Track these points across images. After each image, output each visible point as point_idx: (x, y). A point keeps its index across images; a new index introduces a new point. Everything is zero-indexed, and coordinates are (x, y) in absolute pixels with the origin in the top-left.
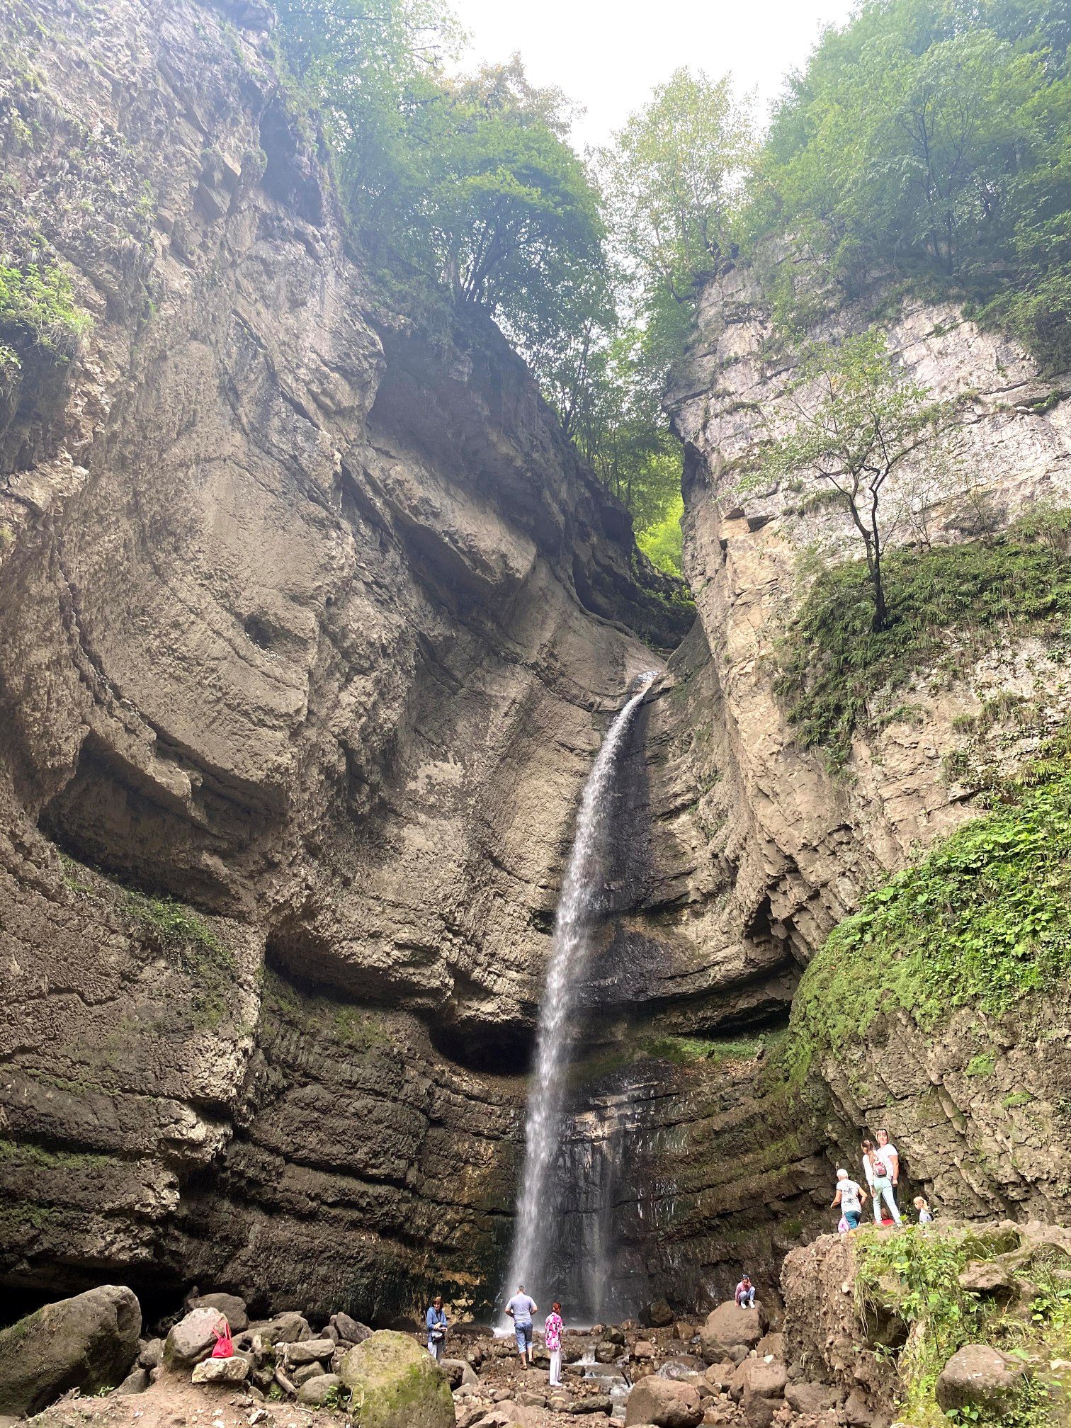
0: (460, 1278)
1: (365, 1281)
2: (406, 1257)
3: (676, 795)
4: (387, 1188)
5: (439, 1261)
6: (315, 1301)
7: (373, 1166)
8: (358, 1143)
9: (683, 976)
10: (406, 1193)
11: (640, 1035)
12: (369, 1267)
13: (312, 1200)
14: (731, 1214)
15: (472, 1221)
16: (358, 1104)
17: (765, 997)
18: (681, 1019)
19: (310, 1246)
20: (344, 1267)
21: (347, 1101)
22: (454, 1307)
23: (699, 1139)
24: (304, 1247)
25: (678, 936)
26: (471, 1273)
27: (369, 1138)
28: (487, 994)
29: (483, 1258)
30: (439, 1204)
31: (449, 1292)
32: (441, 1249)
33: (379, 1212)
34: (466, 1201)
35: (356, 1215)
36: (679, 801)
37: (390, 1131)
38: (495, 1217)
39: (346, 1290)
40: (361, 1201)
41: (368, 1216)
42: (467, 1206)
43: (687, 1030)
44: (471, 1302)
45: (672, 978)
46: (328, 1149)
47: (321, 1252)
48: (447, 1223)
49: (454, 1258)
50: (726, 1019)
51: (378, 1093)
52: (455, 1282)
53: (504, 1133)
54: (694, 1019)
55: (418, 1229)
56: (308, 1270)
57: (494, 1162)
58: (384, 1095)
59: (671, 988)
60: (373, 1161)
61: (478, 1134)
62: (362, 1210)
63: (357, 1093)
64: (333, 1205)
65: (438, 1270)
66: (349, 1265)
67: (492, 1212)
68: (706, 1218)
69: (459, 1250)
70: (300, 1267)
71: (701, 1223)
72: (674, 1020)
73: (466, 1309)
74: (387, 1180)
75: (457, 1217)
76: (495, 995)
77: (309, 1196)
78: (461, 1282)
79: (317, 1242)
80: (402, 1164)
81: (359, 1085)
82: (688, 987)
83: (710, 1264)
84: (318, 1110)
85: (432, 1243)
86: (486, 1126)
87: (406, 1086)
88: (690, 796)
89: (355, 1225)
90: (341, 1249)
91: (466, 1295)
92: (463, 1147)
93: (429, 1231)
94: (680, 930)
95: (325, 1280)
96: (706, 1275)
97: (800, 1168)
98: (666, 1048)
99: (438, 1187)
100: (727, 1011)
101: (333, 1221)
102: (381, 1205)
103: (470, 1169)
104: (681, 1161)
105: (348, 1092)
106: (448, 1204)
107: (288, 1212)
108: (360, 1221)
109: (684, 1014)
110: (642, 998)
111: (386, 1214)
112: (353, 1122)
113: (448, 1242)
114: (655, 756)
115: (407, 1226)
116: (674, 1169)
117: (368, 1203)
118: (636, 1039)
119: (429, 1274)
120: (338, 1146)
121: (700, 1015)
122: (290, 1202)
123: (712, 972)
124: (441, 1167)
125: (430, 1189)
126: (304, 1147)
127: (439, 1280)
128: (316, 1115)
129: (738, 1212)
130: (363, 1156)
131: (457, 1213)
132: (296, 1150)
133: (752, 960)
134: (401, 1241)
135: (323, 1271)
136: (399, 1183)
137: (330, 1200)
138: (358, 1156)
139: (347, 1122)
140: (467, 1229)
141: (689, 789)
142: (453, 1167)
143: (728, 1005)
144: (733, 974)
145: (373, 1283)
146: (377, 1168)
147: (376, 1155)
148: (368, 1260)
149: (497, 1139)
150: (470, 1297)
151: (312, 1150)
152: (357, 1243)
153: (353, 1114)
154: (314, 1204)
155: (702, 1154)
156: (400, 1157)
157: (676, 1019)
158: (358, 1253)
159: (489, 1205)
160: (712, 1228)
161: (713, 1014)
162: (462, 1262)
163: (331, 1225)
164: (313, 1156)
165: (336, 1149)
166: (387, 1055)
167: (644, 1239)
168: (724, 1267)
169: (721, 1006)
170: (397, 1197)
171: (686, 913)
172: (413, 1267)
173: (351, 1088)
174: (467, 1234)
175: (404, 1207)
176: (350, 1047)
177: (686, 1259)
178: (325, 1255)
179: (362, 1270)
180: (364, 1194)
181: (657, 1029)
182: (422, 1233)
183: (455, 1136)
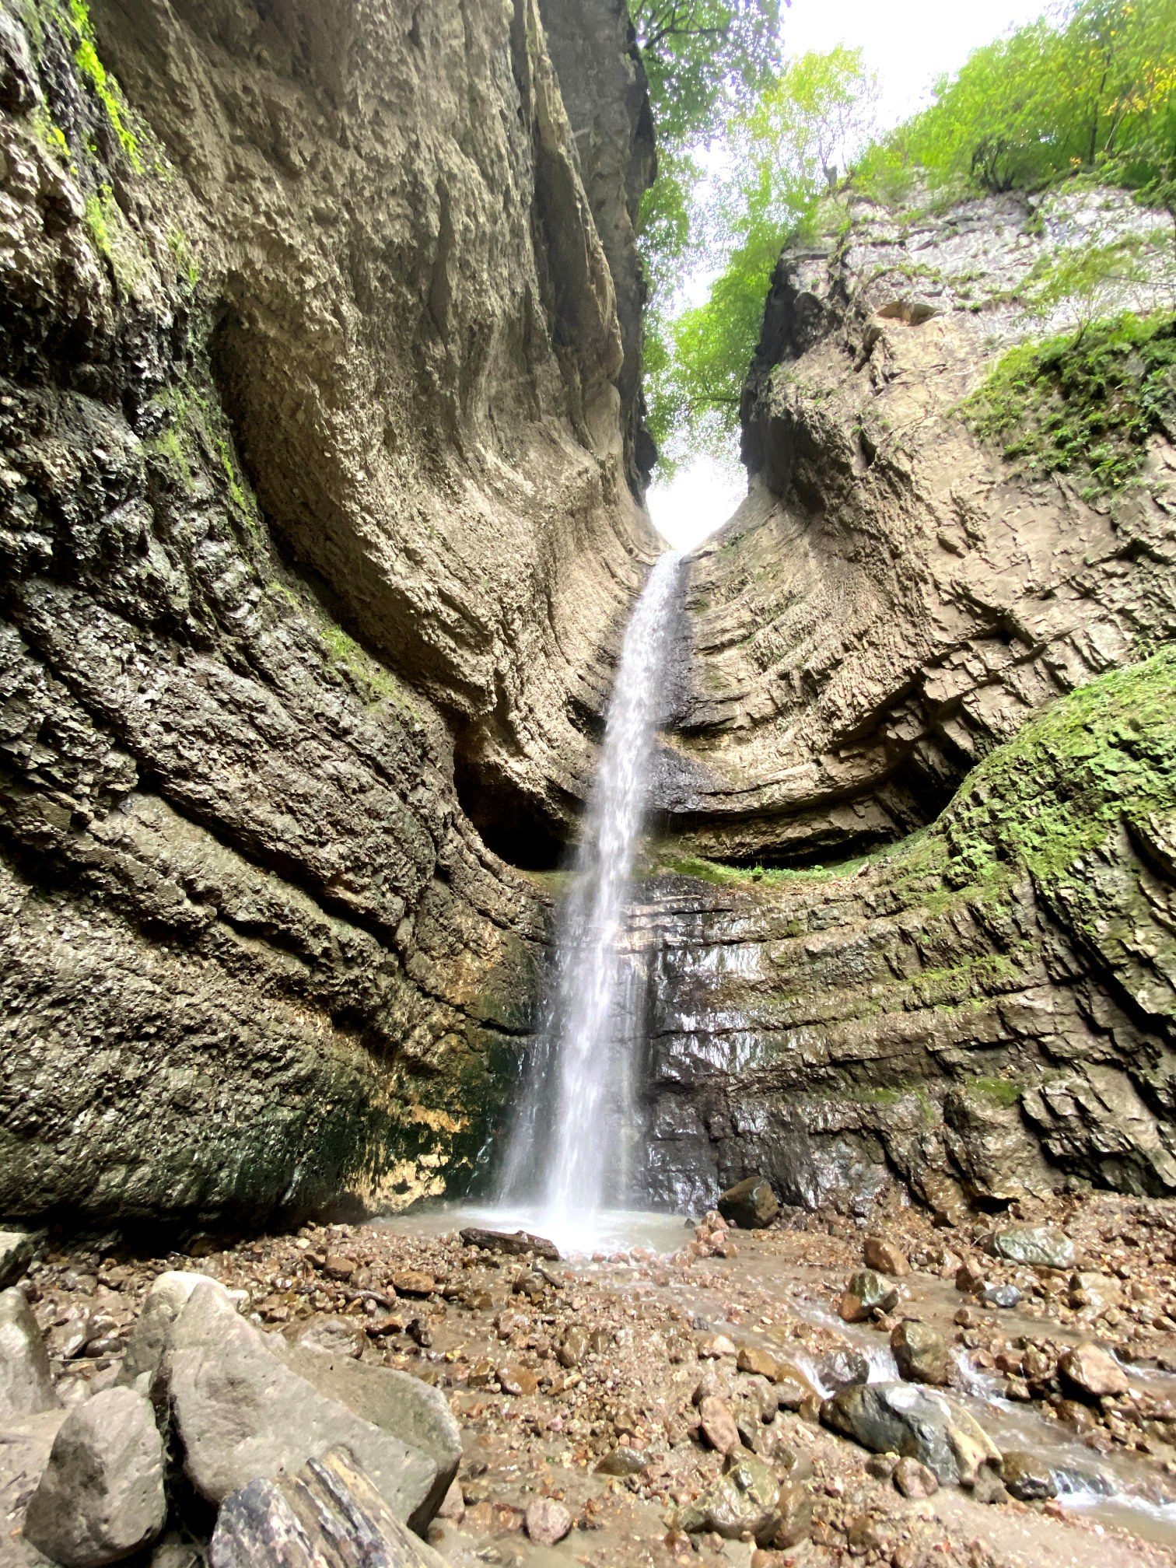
0: (435, 1119)
1: (285, 1114)
2: (370, 1074)
3: (724, 631)
4: (365, 935)
5: (411, 1088)
6: (134, 1163)
7: (349, 886)
8: (329, 830)
9: (728, 794)
10: (391, 958)
11: (663, 851)
12: (300, 1085)
13: (197, 898)
14: (860, 1062)
15: (461, 1033)
16: (344, 767)
17: (824, 826)
18: (712, 842)
19: (157, 1006)
20: (242, 1078)
21: (323, 751)
22: (420, 1168)
23: (781, 962)
24: (140, 1006)
25: (715, 760)
26: (449, 1112)
27: (352, 832)
28: (518, 751)
29: (469, 1092)
30: (426, 995)
31: (415, 1140)
32: (418, 1069)
33: (343, 975)
34: (458, 1001)
35: (295, 967)
36: (727, 637)
37: (390, 840)
38: (490, 1032)
39: (236, 1134)
40: (311, 941)
41: (320, 977)
42: (459, 1008)
43: (717, 854)
44: (445, 1159)
45: (714, 794)
46: (262, 811)
47: (189, 1030)
48: (431, 1028)
49: (430, 1086)
50: (765, 848)
51: (380, 770)
52: (427, 1126)
53: (512, 922)
54: (728, 843)
55: (395, 1026)
56: (130, 1073)
57: (498, 955)
58: (390, 779)
59: (714, 804)
60: (350, 876)
61: (484, 913)
62: (309, 960)
63: (346, 750)
64: (247, 930)
65: (407, 1102)
66: (256, 1074)
67: (488, 1024)
68: (810, 1065)
69: (439, 1073)
70: (106, 1059)
71: (798, 1071)
72: (705, 841)
73: (438, 1171)
74: (366, 920)
75: (445, 1023)
76: (526, 756)
77: (188, 885)
78: (435, 1127)
79: (181, 1002)
80: (398, 904)
81: (349, 739)
82: (735, 805)
83: (826, 1131)
84: (258, 729)
85: (406, 1057)
86: (495, 905)
87: (421, 789)
88: (743, 631)
89: (288, 988)
90: (244, 1034)
91: (439, 1148)
92: (465, 922)
93: (406, 1036)
94: (719, 754)
95: (182, 1105)
96: (822, 1147)
97: (1023, 1001)
98: (695, 869)
99: (429, 969)
100: (769, 839)
101: (240, 967)
102: (349, 963)
103: (468, 957)
104: (753, 988)
105: (327, 737)
106: (438, 999)
107: (111, 902)
108: (301, 982)
109: (717, 837)
110: (678, 809)
111: (354, 983)
112: (328, 789)
113: (428, 1058)
114: (696, 602)
115: (381, 1016)
116: (741, 996)
117: (326, 952)
118: (659, 856)
119: (394, 1109)
120: (288, 818)
121: (737, 840)
122: (125, 878)
123: (768, 791)
124: (436, 940)
125: (419, 967)
126: (204, 778)
127: (406, 1121)
128: (252, 735)
129: (872, 1060)
130: (334, 858)
131: (445, 1015)
132: (182, 774)
133: (831, 778)
134: (365, 1044)
135: (180, 1079)
136: (385, 935)
137: (242, 916)
138: (324, 853)
139: (314, 782)
140: (454, 1043)
141: (742, 625)
142: (451, 946)
143: (772, 833)
144: (796, 794)
145: (302, 1121)
146: (356, 892)
147: (358, 867)
148: (302, 1069)
149: (504, 927)
150: (445, 1152)
151: (223, 795)
152: (285, 1029)
153: (331, 777)
154: (200, 911)
155: (787, 982)
156: (396, 891)
157: (707, 840)
158: (283, 1049)
159: (485, 1013)
160: (819, 1082)
161: (754, 841)
162: (440, 1093)
163: (231, 974)
164: (224, 808)
165: (281, 821)
166: (405, 724)
167: (703, 1086)
168: (851, 1138)
169: (764, 833)
170: (378, 958)
171: (726, 740)
172: (375, 1096)
173: (335, 736)
174: (452, 1050)
175: (384, 982)
176: (345, 674)
177: (775, 1119)
178: (197, 1040)
179: (285, 1088)
180: (319, 931)
181: (684, 848)
182: (398, 1035)
183: (459, 903)
